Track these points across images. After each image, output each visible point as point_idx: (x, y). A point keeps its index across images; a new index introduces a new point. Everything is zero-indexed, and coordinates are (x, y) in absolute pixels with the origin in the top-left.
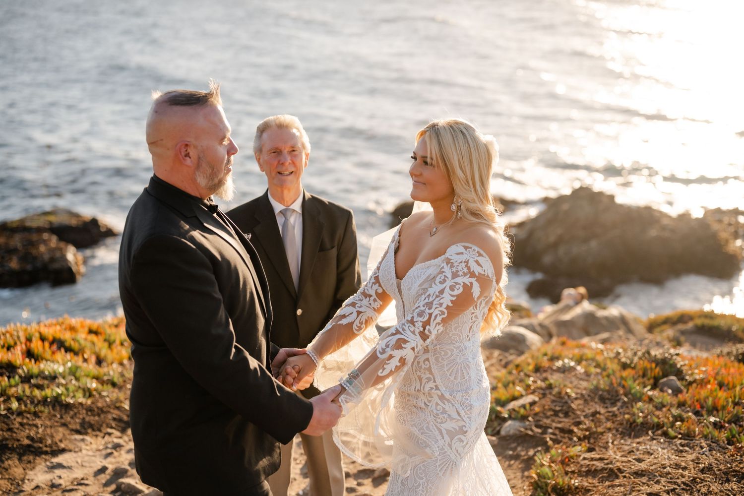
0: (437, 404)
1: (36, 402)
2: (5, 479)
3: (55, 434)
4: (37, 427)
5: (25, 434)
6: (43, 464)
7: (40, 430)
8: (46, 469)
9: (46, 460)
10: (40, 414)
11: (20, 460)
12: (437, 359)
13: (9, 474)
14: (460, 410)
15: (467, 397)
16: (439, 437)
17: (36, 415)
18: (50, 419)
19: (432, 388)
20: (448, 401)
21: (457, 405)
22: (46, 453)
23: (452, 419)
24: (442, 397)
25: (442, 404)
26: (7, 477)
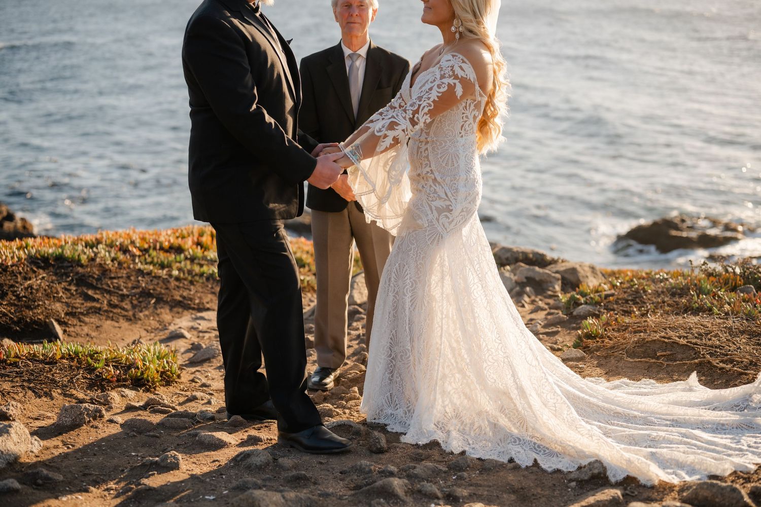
0: (431, 186)
1: (194, 273)
2: (156, 320)
3: (204, 298)
4: (190, 290)
5: (179, 294)
6: (189, 316)
7: (192, 293)
8: (191, 319)
9: (192, 314)
10: (195, 283)
11: (171, 310)
12: (433, 149)
13: (159, 318)
14: (448, 191)
15: (455, 182)
16: (429, 212)
17: (192, 283)
18: (202, 288)
19: (428, 172)
20: (439, 183)
21: (446, 188)
22: (193, 309)
23: (440, 198)
24: (435, 180)
25: (434, 187)
26: (157, 319)
